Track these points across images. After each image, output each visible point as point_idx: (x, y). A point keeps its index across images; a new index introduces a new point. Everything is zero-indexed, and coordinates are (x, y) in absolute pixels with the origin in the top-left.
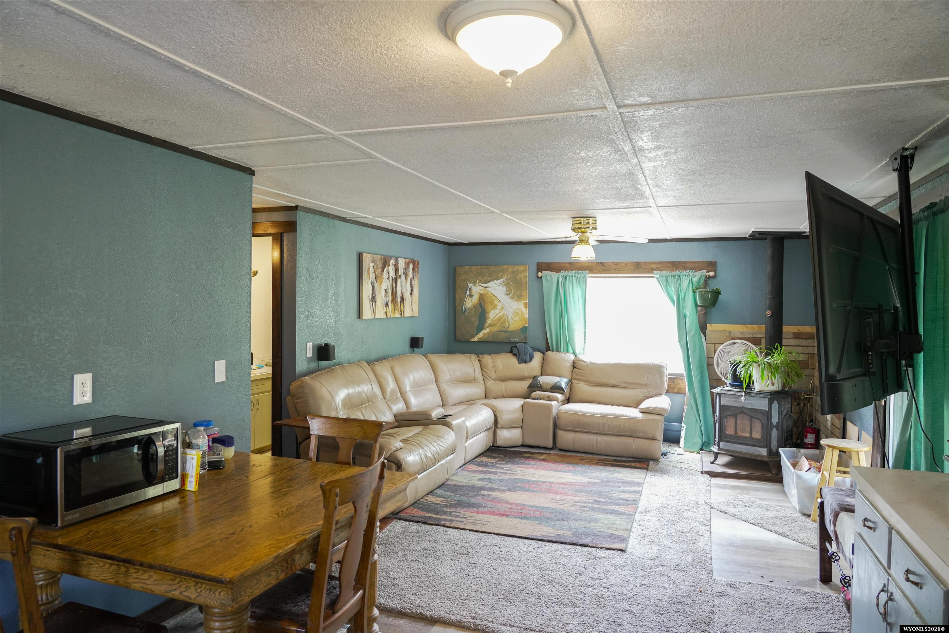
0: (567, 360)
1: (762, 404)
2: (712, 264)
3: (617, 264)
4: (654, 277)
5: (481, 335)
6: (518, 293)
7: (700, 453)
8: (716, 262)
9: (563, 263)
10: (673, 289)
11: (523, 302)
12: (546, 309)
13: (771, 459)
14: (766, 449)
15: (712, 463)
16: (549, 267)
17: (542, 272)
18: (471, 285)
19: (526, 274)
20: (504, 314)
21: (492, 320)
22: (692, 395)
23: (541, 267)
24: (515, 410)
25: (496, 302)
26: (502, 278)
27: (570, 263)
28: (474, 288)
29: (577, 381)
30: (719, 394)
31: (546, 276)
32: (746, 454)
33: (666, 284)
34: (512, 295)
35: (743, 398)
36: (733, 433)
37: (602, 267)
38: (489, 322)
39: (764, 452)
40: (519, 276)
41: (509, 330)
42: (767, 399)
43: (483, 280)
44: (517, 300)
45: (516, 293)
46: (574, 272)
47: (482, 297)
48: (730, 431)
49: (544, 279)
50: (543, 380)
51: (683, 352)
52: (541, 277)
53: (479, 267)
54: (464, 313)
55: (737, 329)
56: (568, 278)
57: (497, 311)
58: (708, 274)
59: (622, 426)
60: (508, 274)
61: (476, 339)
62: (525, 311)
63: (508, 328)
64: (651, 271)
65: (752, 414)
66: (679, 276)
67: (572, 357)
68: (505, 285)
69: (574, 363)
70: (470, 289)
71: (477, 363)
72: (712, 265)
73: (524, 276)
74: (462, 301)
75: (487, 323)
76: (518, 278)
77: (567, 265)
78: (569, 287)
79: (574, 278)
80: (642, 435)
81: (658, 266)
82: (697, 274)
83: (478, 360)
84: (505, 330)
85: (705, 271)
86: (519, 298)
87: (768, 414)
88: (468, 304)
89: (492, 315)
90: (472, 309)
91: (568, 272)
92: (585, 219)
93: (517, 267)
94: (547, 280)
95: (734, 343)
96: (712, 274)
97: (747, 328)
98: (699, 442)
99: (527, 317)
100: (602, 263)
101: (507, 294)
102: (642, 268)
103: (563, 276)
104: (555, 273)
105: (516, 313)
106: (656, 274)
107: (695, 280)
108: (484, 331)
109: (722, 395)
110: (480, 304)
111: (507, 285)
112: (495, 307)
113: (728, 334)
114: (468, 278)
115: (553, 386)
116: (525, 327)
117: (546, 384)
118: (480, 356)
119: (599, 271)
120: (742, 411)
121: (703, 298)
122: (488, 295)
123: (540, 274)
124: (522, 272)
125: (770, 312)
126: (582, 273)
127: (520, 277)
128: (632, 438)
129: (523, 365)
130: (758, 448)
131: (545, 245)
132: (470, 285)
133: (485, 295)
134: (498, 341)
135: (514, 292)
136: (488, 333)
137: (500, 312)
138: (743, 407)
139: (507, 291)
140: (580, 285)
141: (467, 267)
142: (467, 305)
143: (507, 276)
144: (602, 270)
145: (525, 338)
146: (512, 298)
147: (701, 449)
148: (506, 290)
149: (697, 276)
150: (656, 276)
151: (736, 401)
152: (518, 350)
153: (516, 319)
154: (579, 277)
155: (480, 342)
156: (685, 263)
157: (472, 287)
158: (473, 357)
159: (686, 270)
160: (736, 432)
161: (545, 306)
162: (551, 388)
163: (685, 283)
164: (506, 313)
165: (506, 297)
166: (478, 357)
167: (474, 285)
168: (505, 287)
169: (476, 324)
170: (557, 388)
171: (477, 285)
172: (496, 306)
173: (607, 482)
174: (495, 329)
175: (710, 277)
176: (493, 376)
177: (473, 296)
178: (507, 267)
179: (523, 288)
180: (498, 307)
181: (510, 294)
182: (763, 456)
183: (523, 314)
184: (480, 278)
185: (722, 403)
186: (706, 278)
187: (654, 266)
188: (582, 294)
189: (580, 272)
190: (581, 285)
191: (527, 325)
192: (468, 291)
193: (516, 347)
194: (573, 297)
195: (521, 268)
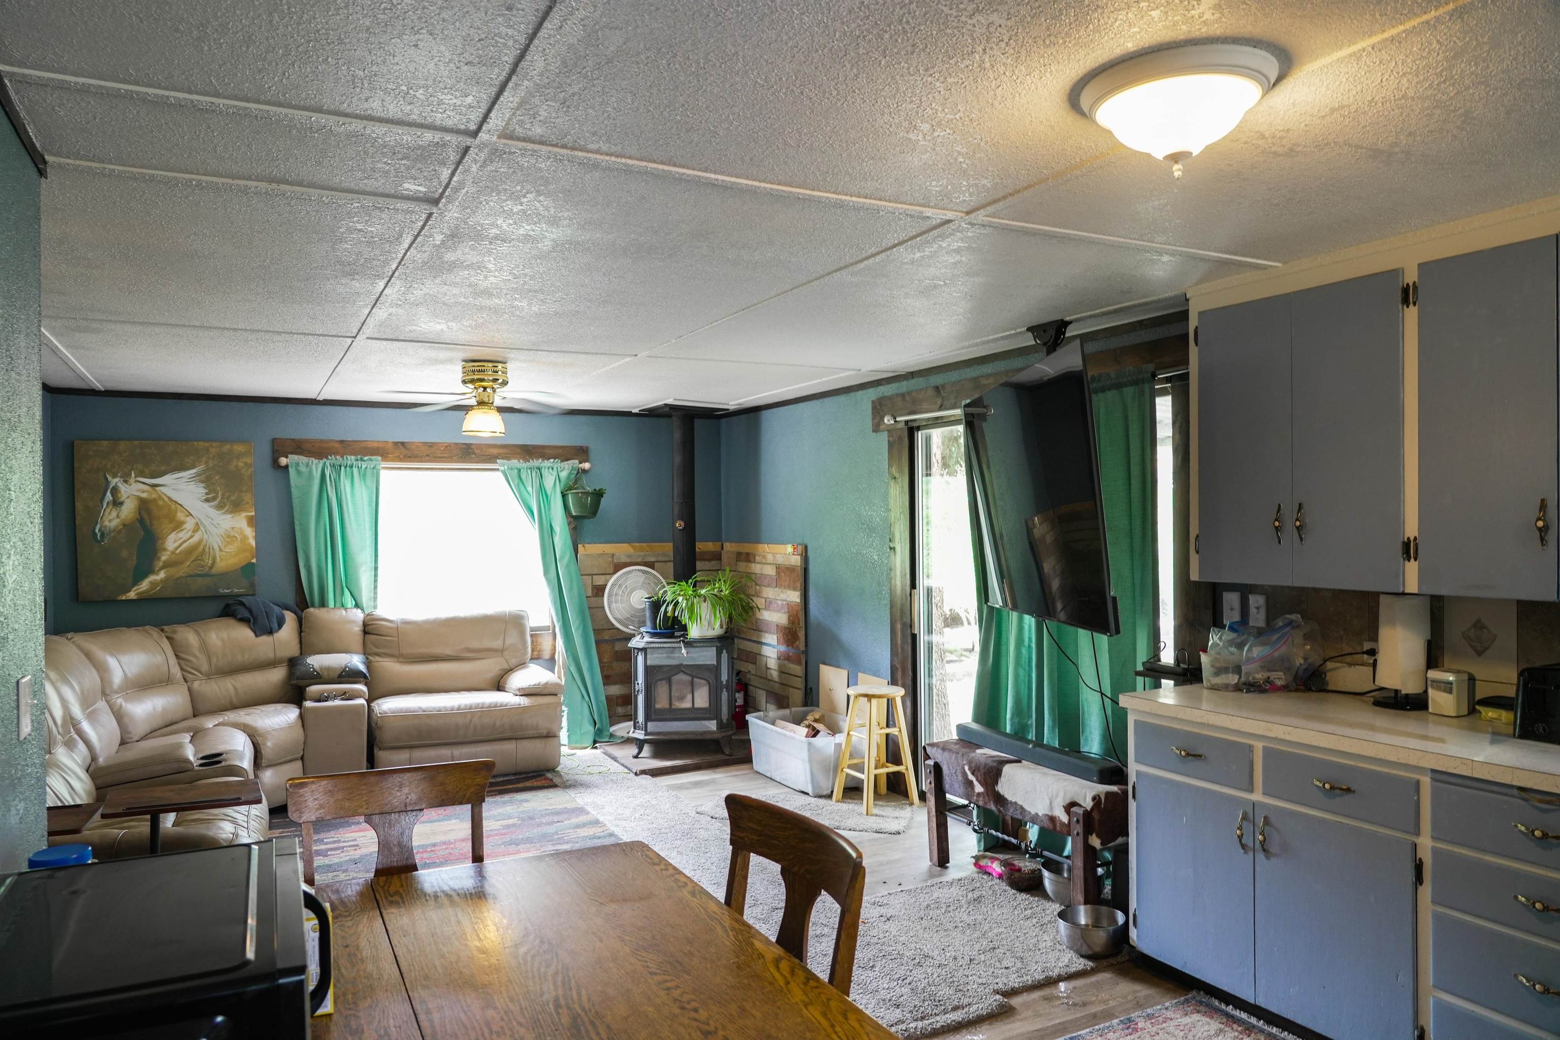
0: (353, 622)
1: (707, 656)
2: (583, 451)
3: (431, 445)
4: (498, 470)
5: (145, 585)
6: (233, 498)
7: (596, 748)
8: (587, 448)
9: (327, 442)
10: (530, 489)
11: (244, 514)
12: (297, 528)
13: (723, 734)
14: (715, 722)
15: (636, 757)
16: (299, 447)
17: (287, 457)
18: (116, 480)
19: (249, 460)
20: (200, 541)
21: (173, 553)
22: (571, 658)
23: (279, 448)
24: (291, 727)
25: (180, 516)
26: (193, 467)
27: (342, 442)
28: (123, 488)
29: (378, 658)
30: (644, 650)
31: (297, 464)
32: (687, 733)
33: (517, 481)
34: (220, 502)
35: (684, 651)
36: (667, 706)
37: (404, 451)
38: (163, 558)
39: (712, 725)
40: (235, 463)
41: (214, 571)
42: (715, 649)
43: (147, 471)
44: (231, 512)
45: (228, 497)
46: (353, 457)
47: (144, 505)
48: (661, 703)
49: (292, 471)
50: (316, 661)
51: (552, 590)
52: (287, 467)
53: (136, 443)
54: (99, 542)
55: (622, 550)
56: (343, 468)
57: (183, 535)
58: (581, 465)
59: (498, 724)
60: (208, 458)
61: (132, 595)
62: (249, 532)
63: (211, 568)
64: (492, 459)
65: (695, 671)
66: (539, 469)
67: (359, 615)
68: (202, 482)
69: (365, 625)
70: (115, 491)
71: (166, 644)
72: (582, 453)
73: (246, 464)
74: (94, 515)
75: (159, 559)
76: (232, 467)
77: (337, 445)
78: (345, 483)
79: (355, 470)
80: (531, 733)
81: (501, 451)
82: (566, 467)
83: (168, 638)
84: (205, 572)
85: (577, 461)
86: (236, 507)
87: (717, 668)
88: (110, 521)
89: (173, 543)
90: (119, 532)
91: (342, 457)
92: (490, 365)
93: (228, 447)
94: (299, 473)
95: (630, 572)
96: (587, 466)
97: (634, 548)
98: (589, 729)
99: (253, 543)
100: (403, 444)
101: (207, 500)
102: (474, 453)
103: (333, 466)
104: (315, 461)
105: (229, 538)
106: (502, 464)
107: (564, 474)
108: (152, 578)
109: (648, 650)
110: (141, 521)
111: (207, 480)
112: (178, 526)
113: (610, 559)
114: (109, 466)
115: (344, 670)
116: (250, 565)
117: (329, 669)
118: (166, 628)
119: (398, 457)
120: (679, 669)
121: (580, 504)
122: (161, 503)
123: (283, 461)
124: (239, 456)
125: (682, 523)
126: (371, 460)
127: (237, 466)
128: (514, 741)
129: (264, 638)
130: (704, 722)
131: (288, 406)
132: (114, 481)
133: (154, 500)
134: (187, 595)
135: (223, 495)
136: (161, 581)
137: (192, 537)
138: (681, 665)
139: (207, 494)
140: (365, 482)
141: (105, 443)
142: (106, 523)
143: (206, 463)
144: (405, 456)
145: (252, 585)
146: (219, 507)
147: (595, 742)
148: (205, 491)
149: (565, 469)
150: (502, 468)
151: (669, 657)
152: (250, 611)
153: (231, 549)
154: (364, 467)
155: (144, 600)
156: (543, 447)
157: (120, 485)
158: (154, 632)
159: (548, 459)
160: (671, 704)
161: (296, 522)
162: (340, 676)
163: (549, 480)
164: (205, 536)
165: (206, 505)
166: (162, 630)
167: (126, 482)
168: (203, 485)
169: (133, 562)
170: (350, 675)
171: (132, 480)
172: (181, 524)
173: (531, 818)
174: (181, 571)
175: (584, 471)
176: (205, 667)
177: (122, 503)
178: (206, 444)
179: (244, 489)
180: (184, 526)
181: (214, 499)
182: (712, 733)
183: (245, 538)
184: (140, 466)
185: (649, 663)
186: (578, 473)
187: (495, 451)
188: (370, 498)
189: (366, 458)
190: (369, 483)
191: (254, 561)
192: (109, 494)
193: (242, 604)
194: (354, 504)
195: (239, 448)
